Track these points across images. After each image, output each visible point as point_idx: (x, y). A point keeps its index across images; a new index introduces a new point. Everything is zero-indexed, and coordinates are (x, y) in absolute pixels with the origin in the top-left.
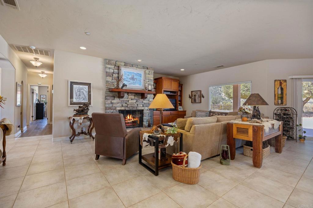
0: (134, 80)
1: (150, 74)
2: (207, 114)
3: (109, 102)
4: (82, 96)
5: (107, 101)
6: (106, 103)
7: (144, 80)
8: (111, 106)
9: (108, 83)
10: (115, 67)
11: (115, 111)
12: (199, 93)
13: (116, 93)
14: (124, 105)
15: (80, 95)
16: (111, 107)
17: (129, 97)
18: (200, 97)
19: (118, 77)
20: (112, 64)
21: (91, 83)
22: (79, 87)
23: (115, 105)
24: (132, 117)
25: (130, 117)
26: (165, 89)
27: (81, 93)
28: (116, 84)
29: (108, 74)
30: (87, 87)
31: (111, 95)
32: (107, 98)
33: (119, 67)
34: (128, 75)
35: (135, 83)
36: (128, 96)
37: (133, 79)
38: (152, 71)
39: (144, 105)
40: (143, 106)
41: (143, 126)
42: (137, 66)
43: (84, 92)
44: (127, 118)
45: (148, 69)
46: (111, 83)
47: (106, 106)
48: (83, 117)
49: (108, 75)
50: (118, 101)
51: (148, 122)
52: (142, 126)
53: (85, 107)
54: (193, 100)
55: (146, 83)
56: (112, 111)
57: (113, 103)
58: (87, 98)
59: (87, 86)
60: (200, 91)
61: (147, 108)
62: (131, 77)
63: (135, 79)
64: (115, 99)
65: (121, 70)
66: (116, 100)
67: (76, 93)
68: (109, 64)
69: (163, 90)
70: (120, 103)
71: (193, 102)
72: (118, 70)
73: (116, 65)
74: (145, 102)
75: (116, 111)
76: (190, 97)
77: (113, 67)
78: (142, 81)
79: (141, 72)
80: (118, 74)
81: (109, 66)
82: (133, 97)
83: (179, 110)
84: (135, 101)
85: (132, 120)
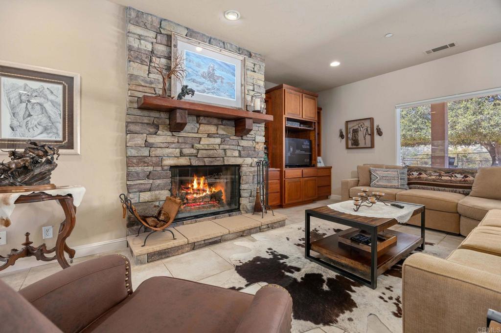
0: (216, 82)
1: (256, 70)
2: (403, 173)
3: (139, 140)
4: (37, 117)
5: (131, 138)
6: (128, 145)
7: (242, 85)
8: (147, 154)
9: (134, 82)
10: (159, 37)
11: (159, 169)
12: (367, 124)
13: (164, 115)
14: (187, 151)
15: (30, 115)
16: (146, 156)
17: (201, 128)
18: (372, 135)
19: (169, 68)
20: (149, 26)
21: (73, 78)
22: (26, 85)
23: (159, 152)
24: (204, 184)
25: (199, 184)
26: (288, 113)
27: (32, 108)
28: (161, 86)
29: (133, 55)
30: (58, 89)
31: (146, 121)
32: (132, 127)
33: (169, 37)
34: (199, 66)
35: (218, 89)
36: (198, 125)
37: (211, 76)
38: (261, 63)
39: (242, 152)
40: (240, 156)
41: (241, 209)
42: (222, 44)
43: (45, 105)
44: (193, 186)
45: (250, 56)
46: (146, 82)
47: (129, 154)
48: (15, 196)
49: (137, 58)
50: (170, 139)
51: (253, 199)
52: (238, 209)
53: (41, 157)
54: (350, 142)
55: (247, 92)
56: (150, 168)
57: (153, 144)
58: (60, 126)
59: (61, 87)
60: (371, 120)
61: (249, 161)
62: (206, 70)
63: (218, 77)
64: (159, 132)
65: (175, 46)
66: (163, 137)
67: (13, 108)
68: (137, 24)
69: (284, 116)
70: (173, 146)
71: (350, 146)
72: (169, 45)
73: (163, 31)
74: (244, 143)
75: (163, 170)
76: (342, 136)
77: (152, 34)
78: (238, 87)
79: (235, 60)
80: (169, 58)
81: (139, 31)
82: (212, 129)
83: (319, 165)
84: (218, 141)
85: (204, 191)
